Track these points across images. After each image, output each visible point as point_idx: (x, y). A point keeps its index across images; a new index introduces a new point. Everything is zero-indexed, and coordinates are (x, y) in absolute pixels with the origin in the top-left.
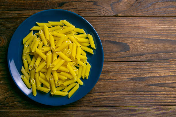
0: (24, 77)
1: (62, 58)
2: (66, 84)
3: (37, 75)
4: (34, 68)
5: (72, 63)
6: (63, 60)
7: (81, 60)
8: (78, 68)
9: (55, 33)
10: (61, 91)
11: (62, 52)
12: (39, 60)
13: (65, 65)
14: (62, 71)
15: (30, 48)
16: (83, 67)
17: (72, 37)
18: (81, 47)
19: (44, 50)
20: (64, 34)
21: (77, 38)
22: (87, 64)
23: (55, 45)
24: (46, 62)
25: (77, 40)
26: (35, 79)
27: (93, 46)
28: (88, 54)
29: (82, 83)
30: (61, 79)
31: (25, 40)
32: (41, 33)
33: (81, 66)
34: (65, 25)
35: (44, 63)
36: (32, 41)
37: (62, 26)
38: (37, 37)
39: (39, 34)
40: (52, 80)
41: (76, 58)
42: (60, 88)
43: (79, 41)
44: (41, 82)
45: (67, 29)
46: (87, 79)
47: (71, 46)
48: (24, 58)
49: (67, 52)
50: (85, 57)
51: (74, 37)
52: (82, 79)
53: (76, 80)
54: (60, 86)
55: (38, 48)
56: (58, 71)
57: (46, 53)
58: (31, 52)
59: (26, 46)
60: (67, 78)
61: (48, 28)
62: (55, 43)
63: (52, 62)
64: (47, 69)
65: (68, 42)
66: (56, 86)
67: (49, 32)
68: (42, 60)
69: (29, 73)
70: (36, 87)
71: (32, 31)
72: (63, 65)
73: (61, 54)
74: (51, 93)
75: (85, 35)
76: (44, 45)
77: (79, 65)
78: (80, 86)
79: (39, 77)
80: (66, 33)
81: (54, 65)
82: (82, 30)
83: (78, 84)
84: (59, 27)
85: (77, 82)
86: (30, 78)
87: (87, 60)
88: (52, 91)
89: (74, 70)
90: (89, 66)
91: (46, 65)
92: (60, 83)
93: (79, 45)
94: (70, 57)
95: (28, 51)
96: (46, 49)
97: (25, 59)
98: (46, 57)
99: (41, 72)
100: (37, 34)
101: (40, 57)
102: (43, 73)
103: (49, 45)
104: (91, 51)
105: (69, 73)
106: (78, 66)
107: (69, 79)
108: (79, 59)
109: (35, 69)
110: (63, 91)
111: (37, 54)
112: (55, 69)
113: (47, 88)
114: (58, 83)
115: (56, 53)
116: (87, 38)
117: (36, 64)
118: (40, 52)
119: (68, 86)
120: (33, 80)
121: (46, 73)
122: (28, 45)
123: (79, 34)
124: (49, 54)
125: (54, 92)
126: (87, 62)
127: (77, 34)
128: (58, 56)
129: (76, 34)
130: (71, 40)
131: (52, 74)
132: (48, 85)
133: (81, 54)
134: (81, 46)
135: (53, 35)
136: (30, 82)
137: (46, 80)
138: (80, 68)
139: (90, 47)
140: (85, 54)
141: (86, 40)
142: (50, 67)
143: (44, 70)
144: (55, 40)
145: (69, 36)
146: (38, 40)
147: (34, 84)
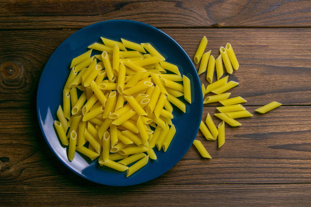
0: (59, 125)
1: (131, 108)
2: (128, 151)
3: (83, 127)
4: (80, 113)
5: (147, 119)
6: (134, 110)
7: (161, 117)
8: (153, 129)
9: (129, 62)
10: (117, 161)
11: (134, 97)
12: (91, 102)
13: (134, 120)
14: (126, 129)
15: (81, 79)
16: (162, 130)
17: (157, 76)
18: (166, 95)
19: (104, 86)
20: (144, 67)
21: (164, 80)
22: (170, 126)
23: (126, 84)
24: (104, 108)
25: (163, 82)
26: (78, 131)
27: (189, 98)
28: (176, 110)
29: (155, 157)
30: (121, 142)
31: (75, 61)
32: (105, 57)
33: (160, 127)
34: (148, 53)
35: (100, 109)
36: (88, 67)
37: (143, 54)
38: (97, 63)
39: (101, 57)
40: (107, 140)
41: (153, 112)
42: (117, 157)
43: (167, 85)
44: (86, 139)
45: (149, 60)
46: (165, 151)
47: (150, 92)
48: (66, 92)
49: (143, 100)
50: (169, 114)
51: (160, 77)
52: (155, 149)
53: (145, 149)
54: (118, 153)
55: (95, 80)
56: (121, 128)
57: (106, 92)
58: (80, 84)
59: (74, 72)
60: (133, 143)
61: (121, 50)
62: (126, 78)
63: (113, 111)
64: (103, 120)
65: (148, 83)
66: (111, 152)
67: (120, 58)
68: (98, 103)
69: (69, 119)
70: (76, 146)
71: (91, 51)
72: (130, 120)
73: (132, 100)
74: (100, 162)
75: (178, 77)
76: (106, 78)
77: (156, 125)
78: (151, 160)
79: (86, 131)
80: (148, 67)
81: (117, 116)
82: (174, 68)
83: (148, 156)
84: (137, 53)
85: (146, 153)
86: (69, 128)
87: (172, 120)
88: (102, 159)
89: (147, 131)
90: (173, 130)
91: (102, 113)
92: (119, 147)
93: (165, 91)
94: (145, 108)
95: (76, 83)
96: (109, 85)
97: (68, 95)
98: (106, 100)
99: (91, 123)
100: (97, 56)
101: (96, 97)
102: (94, 125)
103: (114, 80)
104: (182, 107)
105: (138, 135)
106: (155, 127)
107: (135, 145)
108: (157, 116)
109: (81, 116)
110: (120, 162)
111: (92, 90)
112: (116, 123)
113: (95, 151)
114: (116, 147)
115: (125, 96)
116: (181, 83)
117: (85, 108)
118: (97, 87)
119: (130, 155)
120: (73, 132)
121: (100, 126)
122: (79, 72)
123: (169, 72)
124: (113, 96)
125: (106, 161)
126: (171, 124)
127: (166, 72)
128: (126, 103)
129: (163, 73)
130: (152, 81)
131: (109, 129)
132: (98, 146)
133: (164, 108)
134: (167, 94)
135: (126, 66)
136: (67, 134)
137: (97, 138)
138: (158, 131)
139: (182, 99)
140: (171, 109)
141: (178, 86)
142: (110, 117)
143: (96, 121)
144: (126, 75)
145: (150, 72)
146: (97, 68)
147: (74, 140)
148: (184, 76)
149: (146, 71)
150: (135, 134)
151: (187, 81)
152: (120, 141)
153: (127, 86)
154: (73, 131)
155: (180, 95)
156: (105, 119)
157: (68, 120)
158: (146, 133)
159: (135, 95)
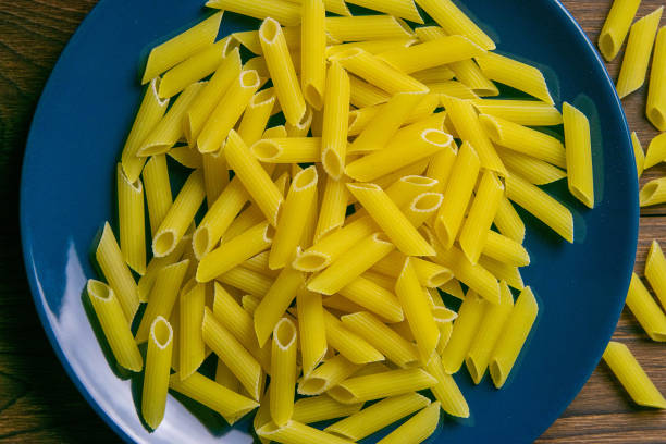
0: (106, 295)
1: (375, 228)
2: (362, 389)
3: (194, 304)
4: (185, 252)
5: (433, 270)
6: (384, 237)
7: (486, 260)
8: (453, 303)
9: (362, 58)
10: (320, 425)
11: (384, 189)
12: (224, 210)
13: (385, 273)
14: (354, 307)
15: (185, 124)
16: (487, 306)
17: (468, 108)
18: (502, 179)
19: (273, 151)
20: (415, 75)
22: (516, 293)
23: (351, 139)
24: (271, 232)
25: (491, 129)
26: (176, 316)
27: (584, 186)
28: (538, 233)
29: (461, 409)
30: (337, 353)
31: (159, 56)
32: (273, 42)
33: (481, 297)
34: (429, 21)
35: (259, 236)
36: (208, 78)
37: (413, 25)
38: (243, 63)
40: (286, 351)
41: (457, 244)
42: (322, 411)
43: (503, 141)
44: (207, 348)
45: (436, 47)
46: (499, 384)
47: (443, 167)
48: (129, 173)
49: (415, 201)
50: (514, 248)
51: (478, 112)
52: (463, 377)
53: (426, 379)
54: (325, 395)
55: (236, 128)
56: (338, 306)
57: (280, 172)
58: (182, 144)
60: (383, 359)
61: (329, 14)
62: (352, 119)
63: (309, 241)
64: (271, 276)
65: (433, 136)
66: (301, 391)
67: (329, 44)
68: (250, 211)
69: (142, 273)
70: (172, 372)
72: (372, 272)
73: (377, 199)
74: (261, 431)
75: (545, 110)
76: (277, 119)
77: (465, 288)
78: (447, 420)
79: (207, 319)
80: (431, 75)
81: (322, 260)
82: (529, 76)
83: (437, 405)
84: (390, 25)
85: (428, 393)
86: (143, 307)
87: (522, 270)
88: (269, 419)
89: (435, 313)
90: (530, 307)
91: (268, 249)
92: (330, 376)
93: (495, 164)
94: (426, 229)
95: (166, 137)
97: (136, 185)
98: (280, 200)
99: (228, 288)
100: (243, 37)
102: (237, 294)
103: (304, 128)
104: (562, 220)
105: (402, 329)
106: (458, 294)
107: (389, 365)
108: (472, 255)
109: (186, 261)
110: (330, 428)
111: (225, 163)
112: (322, 286)
113: (240, 388)
114: (319, 375)
115: (350, 186)
117: (205, 232)
118: (247, 154)
119: (368, 404)
120: (158, 323)
121: (259, 298)
122: (173, 100)
123: (507, 92)
124: (304, 184)
125: (282, 428)
126: (519, 284)
127: (497, 92)
128: (351, 210)
129: (486, 96)
130: (450, 127)
131: (292, 309)
132: (251, 373)
133: (494, 228)
134: (505, 173)
135: (350, 74)
136: (135, 329)
137: (248, 343)
138: (470, 310)
139: (560, 190)
140: (519, 229)
142: (296, 266)
143: (246, 280)
144: (354, 107)
145: (442, 95)
146: (244, 80)
147: (162, 349)
148: (566, 104)
149: (425, 89)
150: (390, 325)
151: (579, 125)
152: (334, 353)
153: (357, 147)
154: (160, 318)
155: (553, 176)
156: (279, 271)
157: (137, 277)
158: (430, 319)
159: (387, 180)
